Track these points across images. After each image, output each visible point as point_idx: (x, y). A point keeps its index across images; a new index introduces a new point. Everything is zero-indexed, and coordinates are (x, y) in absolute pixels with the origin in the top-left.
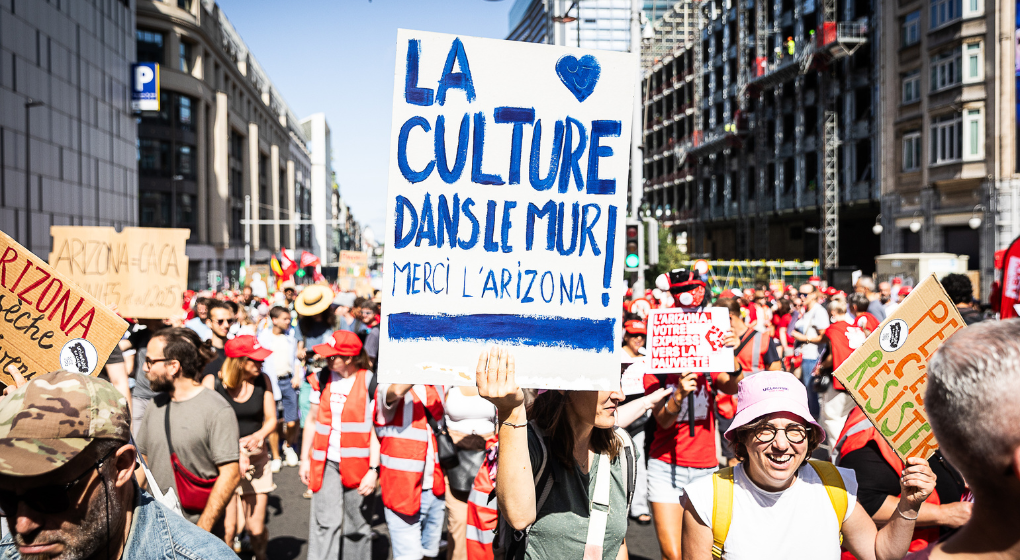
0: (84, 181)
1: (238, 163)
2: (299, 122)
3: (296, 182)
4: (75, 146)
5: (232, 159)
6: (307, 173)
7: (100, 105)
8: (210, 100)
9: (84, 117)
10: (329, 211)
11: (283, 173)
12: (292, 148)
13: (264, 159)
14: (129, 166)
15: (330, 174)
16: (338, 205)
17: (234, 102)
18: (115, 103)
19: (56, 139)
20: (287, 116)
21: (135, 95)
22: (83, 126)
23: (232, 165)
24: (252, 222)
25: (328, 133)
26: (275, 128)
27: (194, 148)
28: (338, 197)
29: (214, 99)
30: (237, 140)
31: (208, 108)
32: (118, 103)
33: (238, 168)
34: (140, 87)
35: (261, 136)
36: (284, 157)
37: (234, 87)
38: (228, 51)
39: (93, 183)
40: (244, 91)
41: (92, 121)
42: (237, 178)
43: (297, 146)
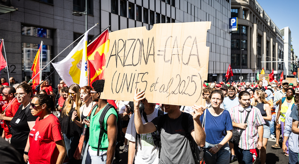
0: (217, 52)
1: (260, 44)
2: (280, 30)
3: (278, 49)
4: (215, 43)
5: (258, 43)
6: (282, 46)
7: (221, 30)
8: (252, 26)
9: (217, 35)
10: (289, 58)
11: (274, 46)
12: (277, 38)
13: (268, 43)
14: (228, 47)
15: (290, 46)
16: (293, 56)
17: (259, 26)
18: (225, 30)
19: (210, 41)
20: (276, 28)
21: (230, 27)
22: (217, 37)
23: (258, 45)
24: (264, 62)
25: (290, 33)
26: (271, 32)
27: (246, 41)
28: (293, 53)
29: (253, 26)
30: (260, 37)
31: (251, 28)
32: (226, 30)
33: (260, 46)
34: (232, 25)
35: (267, 36)
36: (274, 42)
37: (259, 21)
38: (257, 11)
39: (219, 52)
40: (262, 22)
41: (219, 36)
42: (259, 49)
43: (279, 38)
